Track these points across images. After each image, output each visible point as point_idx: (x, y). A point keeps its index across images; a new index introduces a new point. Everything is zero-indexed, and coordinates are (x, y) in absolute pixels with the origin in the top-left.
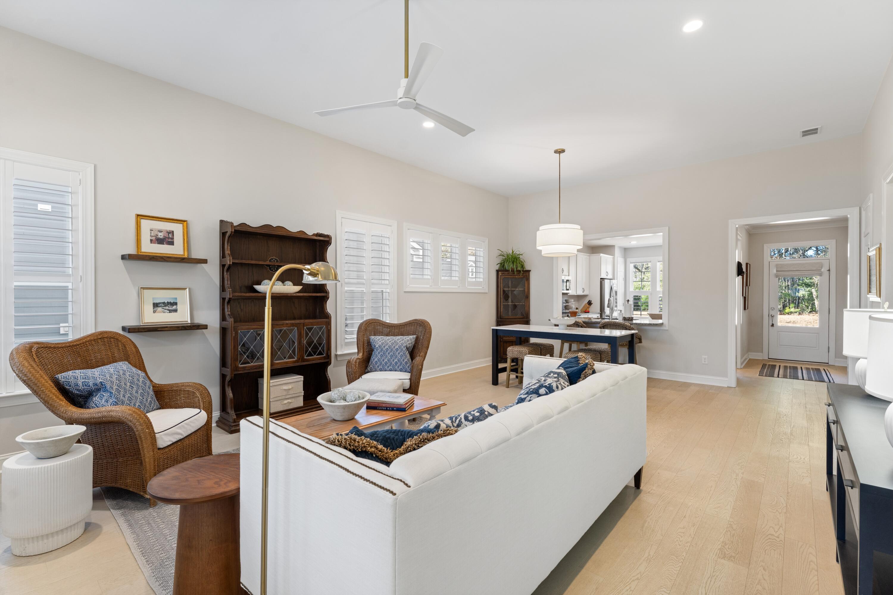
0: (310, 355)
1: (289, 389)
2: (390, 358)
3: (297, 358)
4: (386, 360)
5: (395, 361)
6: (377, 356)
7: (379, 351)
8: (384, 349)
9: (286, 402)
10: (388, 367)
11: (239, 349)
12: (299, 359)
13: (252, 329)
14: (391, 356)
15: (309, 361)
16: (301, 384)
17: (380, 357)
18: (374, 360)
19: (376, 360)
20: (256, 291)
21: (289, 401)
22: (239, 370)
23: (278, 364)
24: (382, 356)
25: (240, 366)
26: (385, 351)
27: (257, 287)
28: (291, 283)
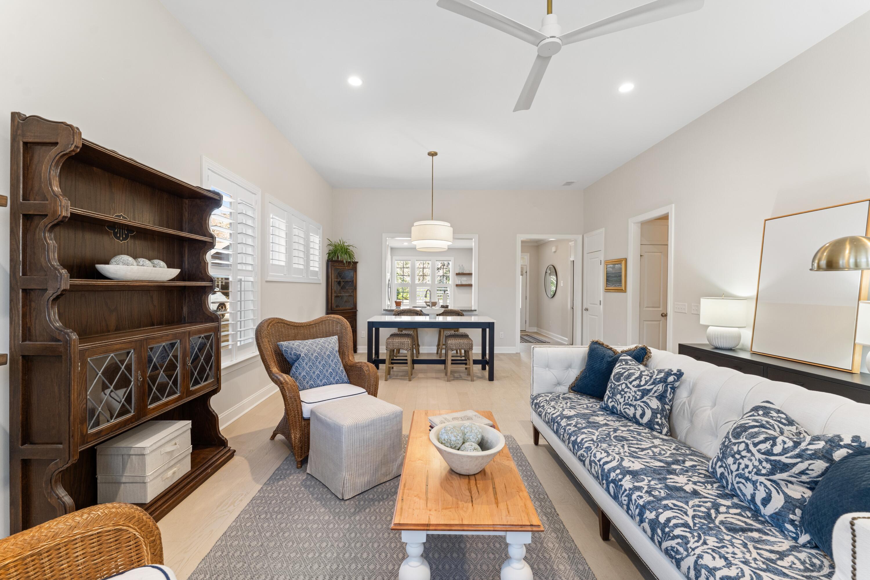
0: (196, 383)
1: (173, 451)
2: (322, 368)
3: (180, 392)
4: (317, 372)
5: (329, 371)
6: (304, 369)
7: (306, 361)
8: (313, 358)
9: (170, 473)
10: (321, 381)
11: (88, 397)
12: (184, 393)
13: (113, 351)
14: (324, 366)
15: (195, 394)
16: (188, 436)
17: (308, 369)
18: (300, 374)
19: (304, 373)
20: (101, 276)
21: (175, 469)
22: (89, 440)
23: (154, 409)
24: (311, 367)
25: (90, 432)
26: (315, 360)
27: (102, 268)
28: (162, 264)
